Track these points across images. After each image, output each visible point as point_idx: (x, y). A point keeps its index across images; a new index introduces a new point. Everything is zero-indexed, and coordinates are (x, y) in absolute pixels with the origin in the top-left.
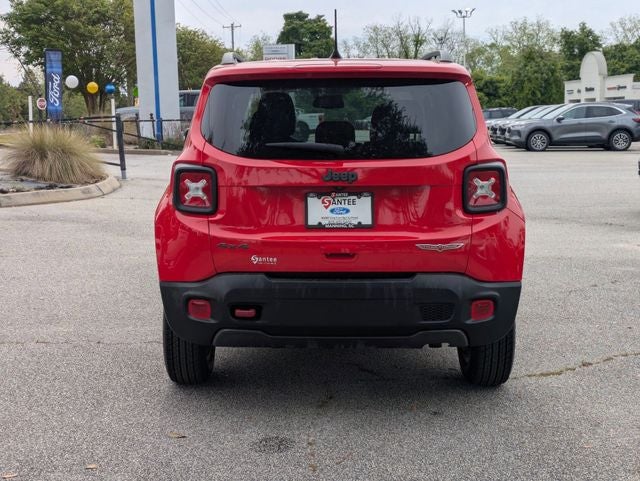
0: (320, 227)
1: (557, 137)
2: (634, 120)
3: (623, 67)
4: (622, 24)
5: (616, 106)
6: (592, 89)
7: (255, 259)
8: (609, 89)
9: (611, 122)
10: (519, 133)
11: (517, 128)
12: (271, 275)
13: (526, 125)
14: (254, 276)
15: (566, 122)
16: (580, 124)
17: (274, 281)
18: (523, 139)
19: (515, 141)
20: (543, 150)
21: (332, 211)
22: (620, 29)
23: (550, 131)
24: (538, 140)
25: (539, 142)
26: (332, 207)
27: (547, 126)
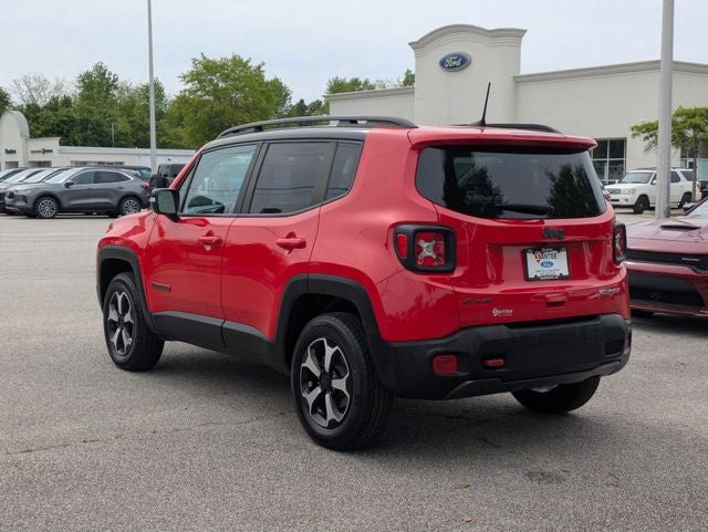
0: (537, 279)
1: (66, 204)
2: (142, 186)
3: (38, 129)
4: (27, 83)
5: (123, 172)
6: (13, 152)
7: (496, 312)
8: (33, 152)
9: (121, 188)
10: (24, 198)
11: (24, 193)
12: (511, 325)
13: (33, 190)
14: (497, 328)
15: (75, 187)
16: (89, 189)
17: (515, 331)
18: (30, 205)
19: (21, 208)
20: (52, 218)
21: (542, 264)
22: (25, 88)
23: (59, 196)
24: (47, 207)
25: (47, 209)
26: (542, 261)
27: (56, 191)
